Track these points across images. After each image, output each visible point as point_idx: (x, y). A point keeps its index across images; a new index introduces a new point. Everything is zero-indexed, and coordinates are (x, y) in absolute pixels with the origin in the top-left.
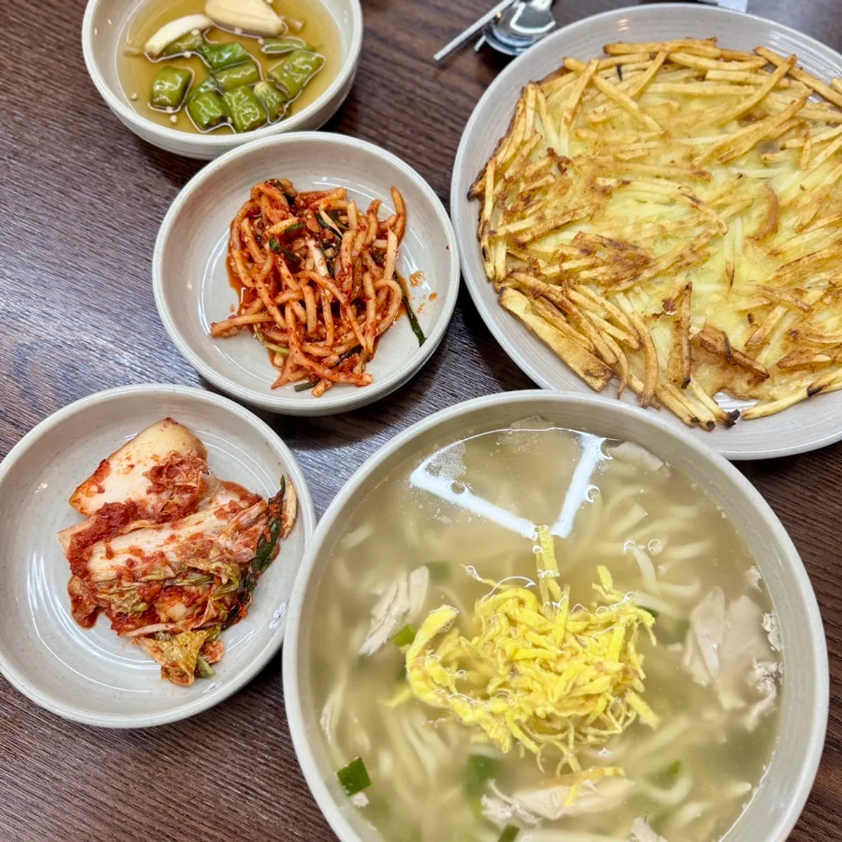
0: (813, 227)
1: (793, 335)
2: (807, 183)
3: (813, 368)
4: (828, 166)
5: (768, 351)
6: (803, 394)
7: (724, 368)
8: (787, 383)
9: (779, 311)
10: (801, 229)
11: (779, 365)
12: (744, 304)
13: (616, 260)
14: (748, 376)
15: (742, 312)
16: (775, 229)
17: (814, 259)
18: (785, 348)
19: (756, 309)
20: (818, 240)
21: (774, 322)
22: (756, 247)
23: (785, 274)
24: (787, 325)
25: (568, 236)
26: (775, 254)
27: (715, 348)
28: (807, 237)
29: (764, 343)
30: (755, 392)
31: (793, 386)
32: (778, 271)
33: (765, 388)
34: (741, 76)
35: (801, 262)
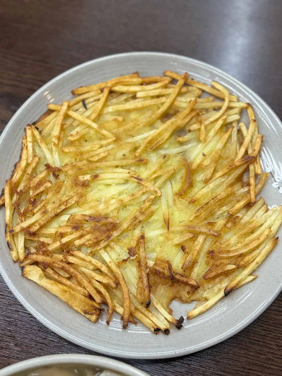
0: (214, 178)
1: (211, 254)
2: (206, 151)
3: (227, 274)
4: (217, 137)
5: (198, 267)
6: (222, 294)
7: (172, 286)
8: (212, 287)
9: (201, 239)
10: (207, 182)
11: (205, 277)
12: (178, 239)
13: (95, 229)
14: (188, 289)
15: (177, 245)
16: (191, 185)
17: (217, 200)
18: (207, 263)
19: (186, 241)
20: (219, 186)
21: (198, 248)
22: (180, 199)
23: (201, 214)
24: (207, 247)
25: (65, 218)
26: (192, 202)
27: (163, 274)
28: (211, 185)
29: (194, 263)
30: (194, 297)
31: (216, 289)
32: (196, 213)
33: (200, 293)
34: (157, 92)
35: (209, 204)
